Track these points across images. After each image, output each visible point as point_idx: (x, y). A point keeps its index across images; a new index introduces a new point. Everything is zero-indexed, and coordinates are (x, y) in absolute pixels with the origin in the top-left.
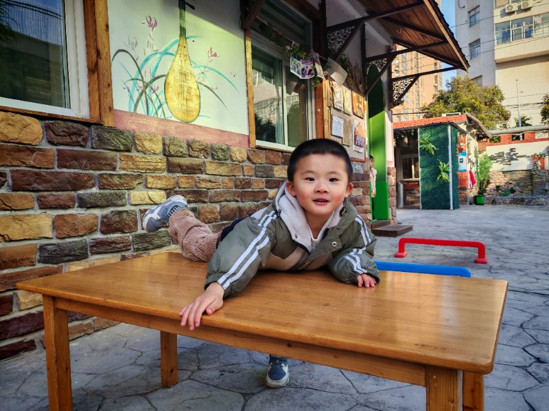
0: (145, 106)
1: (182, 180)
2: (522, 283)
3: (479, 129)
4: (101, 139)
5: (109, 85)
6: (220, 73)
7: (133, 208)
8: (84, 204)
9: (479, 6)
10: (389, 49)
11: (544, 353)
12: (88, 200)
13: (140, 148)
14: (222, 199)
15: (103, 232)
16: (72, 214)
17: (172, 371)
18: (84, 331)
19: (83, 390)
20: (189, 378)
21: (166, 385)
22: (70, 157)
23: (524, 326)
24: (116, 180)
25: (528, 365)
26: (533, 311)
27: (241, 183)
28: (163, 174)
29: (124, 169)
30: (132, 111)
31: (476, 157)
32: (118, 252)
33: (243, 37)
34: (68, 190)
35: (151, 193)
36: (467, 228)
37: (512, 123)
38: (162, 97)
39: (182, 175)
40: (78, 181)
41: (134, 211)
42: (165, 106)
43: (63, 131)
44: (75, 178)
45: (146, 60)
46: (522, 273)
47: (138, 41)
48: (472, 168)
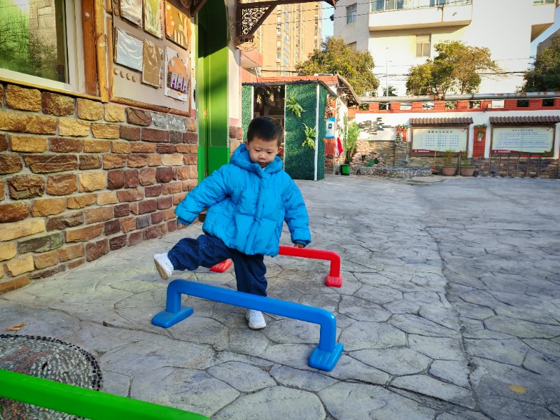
3: (350, 93)
31: (345, 124)
48: (340, 135)
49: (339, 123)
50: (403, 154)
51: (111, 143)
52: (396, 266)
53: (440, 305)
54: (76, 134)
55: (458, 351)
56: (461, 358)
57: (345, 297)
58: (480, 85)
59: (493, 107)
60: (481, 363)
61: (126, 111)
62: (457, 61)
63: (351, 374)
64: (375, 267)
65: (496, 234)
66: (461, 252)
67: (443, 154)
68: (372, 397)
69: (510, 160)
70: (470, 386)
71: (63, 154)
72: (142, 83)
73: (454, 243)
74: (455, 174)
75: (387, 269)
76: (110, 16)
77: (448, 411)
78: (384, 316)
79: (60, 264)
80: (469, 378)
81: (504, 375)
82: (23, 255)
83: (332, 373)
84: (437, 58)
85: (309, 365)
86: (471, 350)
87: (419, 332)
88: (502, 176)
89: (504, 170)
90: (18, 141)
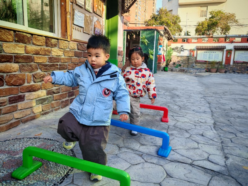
3: (169, 34)
31: (166, 48)
37: (183, 34)
48: (164, 53)
49: (164, 48)
50: (192, 62)
51: (71, 58)
52: (191, 114)
53: (212, 131)
54: (58, 55)
55: (220, 151)
56: (222, 154)
57: (170, 127)
58: (230, 31)
59: (236, 41)
60: (230, 157)
61: (77, 45)
62: (220, 19)
63: (176, 159)
64: (182, 114)
65: (235, 100)
66: (220, 108)
67: (211, 63)
68: (185, 169)
69: (242, 66)
70: (226, 166)
71: (53, 63)
72: (84, 32)
73: (216, 104)
74: (216, 72)
75: (188, 115)
76: (72, 4)
77: (217, 175)
78: (187, 135)
79: (51, 109)
80: (225, 163)
81: (240, 162)
82: (38, 105)
83: (167, 158)
84: (210, 18)
85: (158, 154)
86: (226, 151)
87: (203, 143)
88: (238, 73)
89: (239, 70)
90: (37, 58)
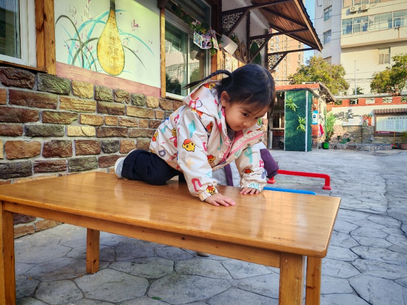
0: (81, 61)
1: (108, 119)
2: (352, 204)
3: (328, 94)
4: (44, 84)
5: (53, 42)
6: (140, 40)
7: (69, 139)
8: (29, 133)
9: (331, 6)
10: (267, 31)
11: (364, 252)
12: (33, 131)
13: (76, 93)
14: (138, 135)
15: (45, 156)
16: (20, 141)
17: (95, 261)
18: (27, 231)
19: (24, 275)
20: (108, 267)
21: (89, 273)
22: (20, 96)
23: (351, 234)
24: (56, 116)
25: (353, 260)
26: (357, 223)
27: (154, 124)
28: (94, 114)
29: (63, 108)
30: (71, 64)
31: (324, 114)
32: (56, 171)
33: (159, 14)
34: (18, 122)
35: (84, 128)
36: (316, 165)
37: (350, 92)
38: (94, 55)
39: (108, 115)
40: (25, 115)
41: (69, 141)
42: (97, 62)
43: (14, 76)
44: (23, 113)
45: (83, 25)
46: (352, 197)
47: (77, 10)
48: (321, 122)
49: (320, 114)
50: (369, 134)
52: (359, 186)
53: (380, 196)
56: (385, 207)
57: (333, 192)
64: (347, 186)
66: (398, 183)
67: (400, 134)
70: (386, 213)
73: (396, 180)
84: (395, 66)
